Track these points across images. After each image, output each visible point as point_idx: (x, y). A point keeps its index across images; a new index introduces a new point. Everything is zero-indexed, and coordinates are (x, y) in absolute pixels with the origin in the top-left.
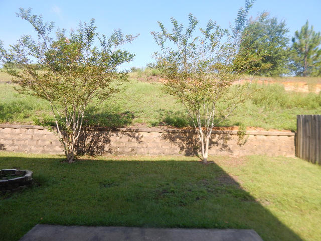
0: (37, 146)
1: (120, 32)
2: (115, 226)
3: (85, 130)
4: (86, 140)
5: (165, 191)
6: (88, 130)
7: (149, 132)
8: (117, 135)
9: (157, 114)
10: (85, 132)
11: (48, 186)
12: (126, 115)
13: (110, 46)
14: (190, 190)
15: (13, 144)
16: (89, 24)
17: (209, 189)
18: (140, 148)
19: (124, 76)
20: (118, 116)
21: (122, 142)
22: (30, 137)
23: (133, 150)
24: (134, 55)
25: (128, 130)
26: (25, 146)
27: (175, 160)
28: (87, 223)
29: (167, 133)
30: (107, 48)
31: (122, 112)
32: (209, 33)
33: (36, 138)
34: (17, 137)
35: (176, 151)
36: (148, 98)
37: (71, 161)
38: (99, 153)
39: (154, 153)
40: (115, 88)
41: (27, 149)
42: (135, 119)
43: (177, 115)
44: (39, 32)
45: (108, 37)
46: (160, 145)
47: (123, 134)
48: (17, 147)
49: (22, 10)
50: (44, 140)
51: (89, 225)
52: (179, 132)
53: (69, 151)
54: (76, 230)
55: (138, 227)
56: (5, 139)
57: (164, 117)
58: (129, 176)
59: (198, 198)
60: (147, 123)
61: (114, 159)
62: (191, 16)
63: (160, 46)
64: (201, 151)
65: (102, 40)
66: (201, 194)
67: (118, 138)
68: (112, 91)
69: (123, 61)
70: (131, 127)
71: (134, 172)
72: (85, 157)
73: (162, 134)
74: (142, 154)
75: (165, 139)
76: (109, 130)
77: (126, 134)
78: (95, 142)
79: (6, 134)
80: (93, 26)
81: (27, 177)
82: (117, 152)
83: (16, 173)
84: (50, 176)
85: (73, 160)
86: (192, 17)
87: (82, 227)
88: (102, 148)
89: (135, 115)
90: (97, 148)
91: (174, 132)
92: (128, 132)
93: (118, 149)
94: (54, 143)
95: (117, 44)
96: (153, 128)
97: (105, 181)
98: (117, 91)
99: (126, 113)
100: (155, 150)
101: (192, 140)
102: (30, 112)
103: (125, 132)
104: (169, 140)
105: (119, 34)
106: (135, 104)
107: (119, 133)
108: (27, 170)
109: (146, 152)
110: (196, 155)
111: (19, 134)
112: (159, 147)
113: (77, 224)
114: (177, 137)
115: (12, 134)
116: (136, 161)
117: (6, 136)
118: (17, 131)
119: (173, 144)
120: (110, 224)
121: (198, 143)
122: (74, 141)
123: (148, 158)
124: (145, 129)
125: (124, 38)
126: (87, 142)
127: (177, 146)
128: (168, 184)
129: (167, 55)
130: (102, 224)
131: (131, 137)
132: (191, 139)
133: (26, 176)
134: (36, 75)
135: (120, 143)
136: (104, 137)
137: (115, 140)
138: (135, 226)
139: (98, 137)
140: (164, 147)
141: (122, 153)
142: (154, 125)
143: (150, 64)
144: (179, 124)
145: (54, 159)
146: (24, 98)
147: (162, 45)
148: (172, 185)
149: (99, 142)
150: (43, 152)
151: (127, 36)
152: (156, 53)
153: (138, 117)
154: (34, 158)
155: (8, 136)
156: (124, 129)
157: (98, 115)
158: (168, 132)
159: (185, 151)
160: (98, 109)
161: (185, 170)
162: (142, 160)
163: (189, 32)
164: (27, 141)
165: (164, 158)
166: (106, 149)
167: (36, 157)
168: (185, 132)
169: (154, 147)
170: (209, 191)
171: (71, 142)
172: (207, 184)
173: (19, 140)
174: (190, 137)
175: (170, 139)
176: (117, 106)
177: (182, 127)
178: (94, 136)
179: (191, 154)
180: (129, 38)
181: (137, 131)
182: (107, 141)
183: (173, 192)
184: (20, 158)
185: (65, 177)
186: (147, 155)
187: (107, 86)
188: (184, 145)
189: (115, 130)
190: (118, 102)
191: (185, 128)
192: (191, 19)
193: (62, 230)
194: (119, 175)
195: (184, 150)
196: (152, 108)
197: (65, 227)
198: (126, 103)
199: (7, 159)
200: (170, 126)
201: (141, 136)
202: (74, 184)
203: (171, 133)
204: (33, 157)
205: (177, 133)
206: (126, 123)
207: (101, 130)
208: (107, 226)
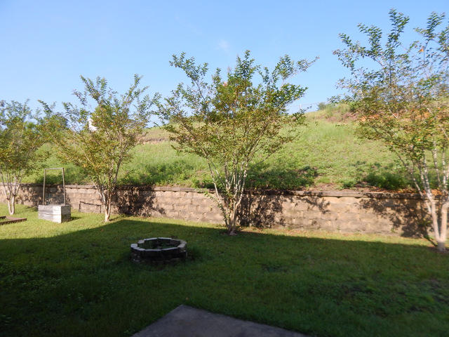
0: (197, 213)
1: (287, 59)
2: (269, 325)
3: (249, 193)
4: (252, 207)
5: (357, 288)
6: (254, 194)
7: (339, 197)
8: (292, 201)
9: (353, 169)
10: (250, 197)
11: (202, 261)
12: (306, 173)
13: (275, 81)
14: (402, 293)
15: (173, 210)
16: (243, 59)
17: (441, 296)
18: (326, 221)
19: (299, 118)
20: (293, 174)
21: (299, 211)
22: (189, 201)
23: (315, 222)
24: (306, 88)
25: (306, 194)
26: (184, 212)
27: (382, 241)
28: (235, 313)
29: (368, 199)
30: (271, 84)
31: (300, 168)
32: (433, 32)
33: (195, 203)
34: (177, 202)
35: (385, 228)
36: (341, 147)
37: (232, 233)
38: (268, 224)
39: (348, 229)
40: (286, 136)
41: (187, 216)
42: (319, 178)
43: (388, 171)
44: (193, 78)
45: (271, 69)
46: (358, 217)
47: (299, 199)
48: (177, 213)
49: (175, 58)
50: (204, 206)
51: (237, 317)
52: (391, 198)
53: (230, 220)
54: (221, 320)
55: (301, 332)
56: (166, 204)
57: (366, 174)
58: (305, 259)
59: (413, 309)
60: (337, 183)
61: (288, 234)
62: (393, 14)
63: (350, 68)
64: (432, 230)
65: (264, 74)
66: (422, 303)
67: (293, 205)
68: (283, 140)
69: (290, 99)
70: (311, 189)
71: (312, 255)
72: (250, 229)
73: (360, 199)
74: (328, 229)
75: (365, 207)
76: (280, 194)
77: (304, 199)
78: (263, 209)
79: (167, 198)
80: (248, 60)
81: (179, 248)
82: (292, 224)
83: (171, 243)
84: (206, 250)
85: (236, 232)
86: (395, 14)
87: (228, 317)
88: (271, 218)
89: (319, 171)
90: (265, 217)
91: (380, 197)
92: (307, 197)
93: (294, 221)
94: (214, 210)
95: (286, 75)
96: (346, 191)
97: (270, 263)
98: (290, 139)
99: (306, 169)
100: (349, 225)
101: (415, 210)
102: (191, 172)
103: (302, 196)
104: (372, 209)
105: (286, 63)
106: (320, 156)
107: (294, 198)
108: (182, 241)
109: (335, 226)
110: (425, 237)
111: (178, 198)
112: (356, 220)
113: (224, 313)
114: (388, 205)
115: (172, 198)
116: (318, 239)
117: (167, 200)
118: (177, 194)
119: (380, 216)
120: (264, 322)
121: (427, 216)
122: (235, 208)
123: (338, 235)
124: (332, 193)
125: (295, 66)
126: (253, 209)
127: (387, 220)
128: (363, 279)
129: (360, 79)
130: (253, 319)
131: (311, 203)
132: (413, 208)
133: (179, 246)
134: (191, 128)
135: (295, 212)
136: (273, 203)
137: (288, 207)
138: (297, 331)
139: (267, 202)
140: (364, 220)
141: (299, 226)
142: (347, 186)
143: (333, 97)
144: (390, 183)
145: (213, 229)
146: (186, 157)
147: (352, 66)
148: (370, 280)
149: (267, 209)
150: (203, 220)
151: (299, 63)
152: (342, 80)
153: (323, 174)
154: (193, 227)
155: (168, 200)
156: (301, 193)
157: (267, 173)
158: (371, 196)
159: (403, 229)
160: (268, 165)
161: (398, 260)
162: (328, 238)
163: (394, 38)
164: (187, 207)
165: (364, 237)
166: (277, 219)
167: (195, 225)
168: (401, 198)
169: (348, 221)
170: (440, 300)
171: (232, 209)
172: (438, 286)
173: (178, 205)
174: (413, 205)
175: (375, 209)
176: (293, 160)
177: (396, 189)
178: (261, 201)
179: (414, 234)
180: (303, 65)
181: (320, 196)
182: (278, 208)
183: (370, 291)
184: (179, 226)
185: (222, 252)
186: (336, 231)
187: (275, 134)
188: (401, 218)
189: (288, 194)
190: (295, 155)
191: (401, 191)
192: (395, 18)
193: (206, 317)
194: (291, 257)
195: (401, 226)
196: (346, 161)
197: (209, 313)
198: (307, 156)
199: (167, 226)
200: (374, 188)
201: (326, 202)
202: (230, 263)
203: (377, 198)
204: (191, 225)
205: (386, 198)
206: (304, 183)
207: (270, 194)
208: (258, 322)
